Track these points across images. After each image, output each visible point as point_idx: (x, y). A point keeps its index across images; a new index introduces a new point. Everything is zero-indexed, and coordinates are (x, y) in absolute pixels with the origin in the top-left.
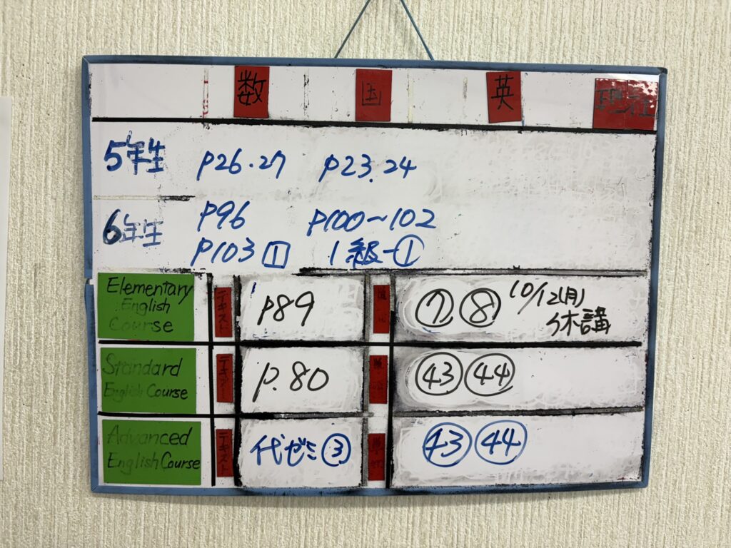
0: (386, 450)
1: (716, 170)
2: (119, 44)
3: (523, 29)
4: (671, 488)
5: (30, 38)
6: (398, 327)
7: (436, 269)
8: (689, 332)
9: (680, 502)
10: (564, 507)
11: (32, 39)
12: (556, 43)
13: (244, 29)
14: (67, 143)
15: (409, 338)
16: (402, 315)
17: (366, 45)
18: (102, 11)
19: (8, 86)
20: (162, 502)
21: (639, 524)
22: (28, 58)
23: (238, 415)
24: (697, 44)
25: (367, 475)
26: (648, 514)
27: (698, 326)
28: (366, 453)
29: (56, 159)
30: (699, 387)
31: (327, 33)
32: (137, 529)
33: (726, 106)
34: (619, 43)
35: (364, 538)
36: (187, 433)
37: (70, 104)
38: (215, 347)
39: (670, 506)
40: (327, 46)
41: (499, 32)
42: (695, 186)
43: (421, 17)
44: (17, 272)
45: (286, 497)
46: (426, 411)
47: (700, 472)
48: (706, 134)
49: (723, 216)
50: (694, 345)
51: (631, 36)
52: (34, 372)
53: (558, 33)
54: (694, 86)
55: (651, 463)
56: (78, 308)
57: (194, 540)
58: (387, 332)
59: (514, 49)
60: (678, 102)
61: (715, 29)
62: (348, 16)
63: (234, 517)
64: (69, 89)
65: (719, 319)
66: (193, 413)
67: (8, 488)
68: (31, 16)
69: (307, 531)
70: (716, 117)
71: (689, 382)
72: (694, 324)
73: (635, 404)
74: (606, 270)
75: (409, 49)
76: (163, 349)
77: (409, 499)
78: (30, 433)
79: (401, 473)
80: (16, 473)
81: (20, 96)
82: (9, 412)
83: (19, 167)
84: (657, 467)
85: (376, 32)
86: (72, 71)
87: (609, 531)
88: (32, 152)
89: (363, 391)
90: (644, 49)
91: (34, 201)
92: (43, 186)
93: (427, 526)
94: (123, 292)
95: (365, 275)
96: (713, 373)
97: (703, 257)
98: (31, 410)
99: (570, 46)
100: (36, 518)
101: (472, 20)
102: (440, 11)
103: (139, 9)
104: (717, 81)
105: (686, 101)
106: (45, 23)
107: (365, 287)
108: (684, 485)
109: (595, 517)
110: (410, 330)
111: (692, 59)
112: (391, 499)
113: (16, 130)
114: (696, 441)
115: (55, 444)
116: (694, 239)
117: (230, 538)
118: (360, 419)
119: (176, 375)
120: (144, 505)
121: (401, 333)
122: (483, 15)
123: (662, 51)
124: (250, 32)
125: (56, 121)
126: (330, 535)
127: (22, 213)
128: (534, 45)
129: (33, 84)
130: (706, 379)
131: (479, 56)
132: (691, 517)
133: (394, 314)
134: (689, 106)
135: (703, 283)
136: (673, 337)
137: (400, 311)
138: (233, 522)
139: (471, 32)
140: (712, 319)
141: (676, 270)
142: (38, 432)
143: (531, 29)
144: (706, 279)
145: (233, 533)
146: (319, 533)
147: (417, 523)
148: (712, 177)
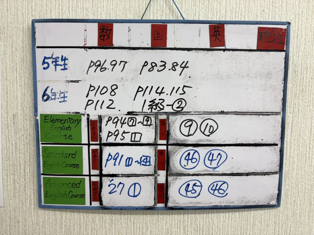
0: (165, 191)
1: (310, 63)
3: (223, 3)
4: (293, 204)
5: (7, 16)
6: (170, 137)
7: (187, 112)
8: (300, 136)
9: (297, 210)
11: (8, 17)
12: (237, 9)
13: (99, 9)
14: (25, 61)
15: (175, 142)
16: (172, 132)
17: (153, 14)
18: (38, 3)
21: (279, 220)
22: (6, 25)
23: (101, 175)
24: (301, 8)
25: (157, 201)
26: (283, 216)
27: (304, 133)
28: (157, 191)
29: (20, 69)
30: (305, 160)
31: (136, 9)
32: (62, 226)
34: (266, 9)
35: (159, 228)
37: (25, 44)
38: (91, 146)
39: (293, 212)
40: (136, 15)
41: (212, 5)
42: (301, 71)
44: (6, 118)
45: (125, 211)
46: (183, 174)
47: (306, 197)
48: (306, 48)
50: (302, 141)
52: (15, 161)
53: (238, 5)
54: (300, 27)
56: (32, 133)
57: (86, 230)
58: (165, 140)
59: (219, 13)
60: (293, 34)
63: (103, 220)
64: (25, 38)
66: (81, 174)
67: (6, 210)
68: (7, 7)
69: (134, 226)
70: (310, 40)
71: (300, 158)
72: (302, 132)
73: (275, 171)
74: (262, 112)
75: (172, 15)
78: (15, 186)
79: (171, 201)
80: (9, 204)
81: (4, 42)
82: (5, 178)
83: (5, 73)
84: (286, 195)
85: (157, 8)
86: (26, 30)
87: (266, 223)
88: (10, 66)
89: (155, 165)
90: (277, 11)
91: (12, 87)
92: (15, 79)
93: (186, 223)
94: (51, 122)
95: (155, 115)
96: (311, 153)
97: (305, 102)
98: (15, 177)
99: (244, 11)
100: (19, 222)
103: (53, 2)
105: (296, 33)
106: (13, 10)
107: (156, 120)
108: (299, 203)
109: (260, 217)
110: (176, 139)
111: (299, 14)
112: (170, 212)
113: (3, 57)
114: (304, 183)
115: (25, 191)
116: (301, 94)
117: (101, 229)
118: (154, 177)
121: (172, 140)
123: (285, 11)
124: (102, 10)
125: (20, 52)
126: (144, 227)
127: (7, 92)
128: (227, 11)
129: (9, 36)
130: (307, 156)
131: (203, 16)
132: (302, 216)
133: (168, 132)
134: (298, 35)
135: (305, 114)
136: (292, 138)
137: (171, 130)
138: (102, 222)
139: (199, 6)
140: (310, 130)
141: (293, 109)
142: (18, 186)
143: (226, 4)
144: (307, 112)
145: (102, 227)
146: (139, 226)
147: (182, 221)
148: (309, 67)
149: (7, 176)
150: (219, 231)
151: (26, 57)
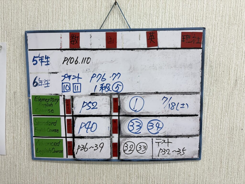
0: (118, 148)
1: (223, 61)
2: (37, 26)
3: (160, 17)
4: (208, 161)
5: (11, 25)
6: (121, 111)
7: (132, 93)
8: (214, 112)
9: (211, 166)
10: (173, 166)
12: (170, 22)
13: (74, 20)
14: (22, 56)
15: (124, 114)
17: (110, 24)
19: (5, 39)
20: (52, 162)
21: (198, 172)
22: (11, 31)
23: (74, 137)
24: (217, 20)
25: (112, 155)
26: (201, 169)
27: (216, 110)
28: (112, 148)
29: (19, 61)
30: (217, 130)
31: (99, 21)
32: (45, 170)
33: (226, 40)
34: (191, 21)
35: (112, 174)
36: (59, 142)
37: (23, 44)
38: (66, 117)
39: (208, 167)
40: (98, 24)
41: (152, 19)
42: (216, 66)
43: (127, 15)
44: (9, 94)
45: (88, 162)
46: (130, 136)
47: (218, 156)
48: (219, 49)
49: (225, 76)
50: (215, 116)
51: (194, 18)
52: (14, 123)
53: (171, 18)
54: (216, 34)
55: (202, 153)
56: (26, 105)
57: (61, 173)
58: (118, 112)
59: (157, 24)
60: (210, 39)
61: (223, 15)
62: (105, 15)
64: (23, 40)
65: (224, 108)
66: (60, 136)
67: (8, 157)
68: (11, 18)
69: (94, 172)
70: (223, 44)
71: (214, 128)
73: (196, 134)
74: (186, 92)
75: (124, 25)
76: (51, 117)
77: (125, 163)
78: (14, 141)
79: (123, 155)
80: (10, 153)
81: (9, 42)
82: (7, 135)
83: (9, 63)
84: (203, 155)
85: (113, 20)
86: (23, 34)
87: (188, 174)
88: (13, 59)
89: (111, 130)
90: (199, 23)
91: (13, 73)
92: (16, 68)
93: (131, 171)
94: (39, 101)
95: (110, 95)
96: (222, 125)
97: (218, 89)
98: (14, 134)
99: (175, 23)
100: (16, 166)
101: (143, 15)
102: (133, 13)
103: (42, 15)
104: (223, 32)
105: (213, 39)
106: (15, 20)
107: (110, 98)
108: (212, 161)
109: (184, 170)
110: (125, 111)
111: (215, 25)
112: (120, 163)
113: (8, 52)
114: (216, 147)
115: (21, 144)
116: (215, 83)
117: (72, 173)
118: (110, 138)
119: (55, 125)
120: (46, 163)
122: (147, 14)
123: (205, 23)
124: (75, 21)
125: (19, 49)
126: (101, 173)
127: (10, 77)
128: (163, 22)
129: (12, 38)
130: (219, 127)
131: (146, 26)
132: (215, 171)
133: (119, 107)
134: (214, 40)
135: (218, 97)
136: (208, 114)
137: (121, 106)
138: (72, 168)
139: (143, 19)
140: (221, 108)
141: (209, 93)
142: (16, 141)
143: (162, 17)
144: (219, 95)
145: (72, 172)
146: (98, 172)
147: (128, 170)
148: (221, 63)
149: (9, 134)
150: (154, 178)
151: (23, 53)
